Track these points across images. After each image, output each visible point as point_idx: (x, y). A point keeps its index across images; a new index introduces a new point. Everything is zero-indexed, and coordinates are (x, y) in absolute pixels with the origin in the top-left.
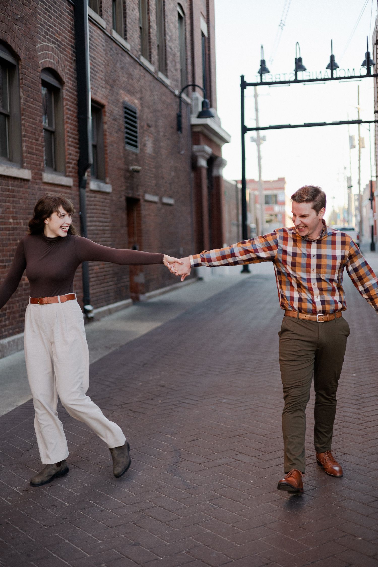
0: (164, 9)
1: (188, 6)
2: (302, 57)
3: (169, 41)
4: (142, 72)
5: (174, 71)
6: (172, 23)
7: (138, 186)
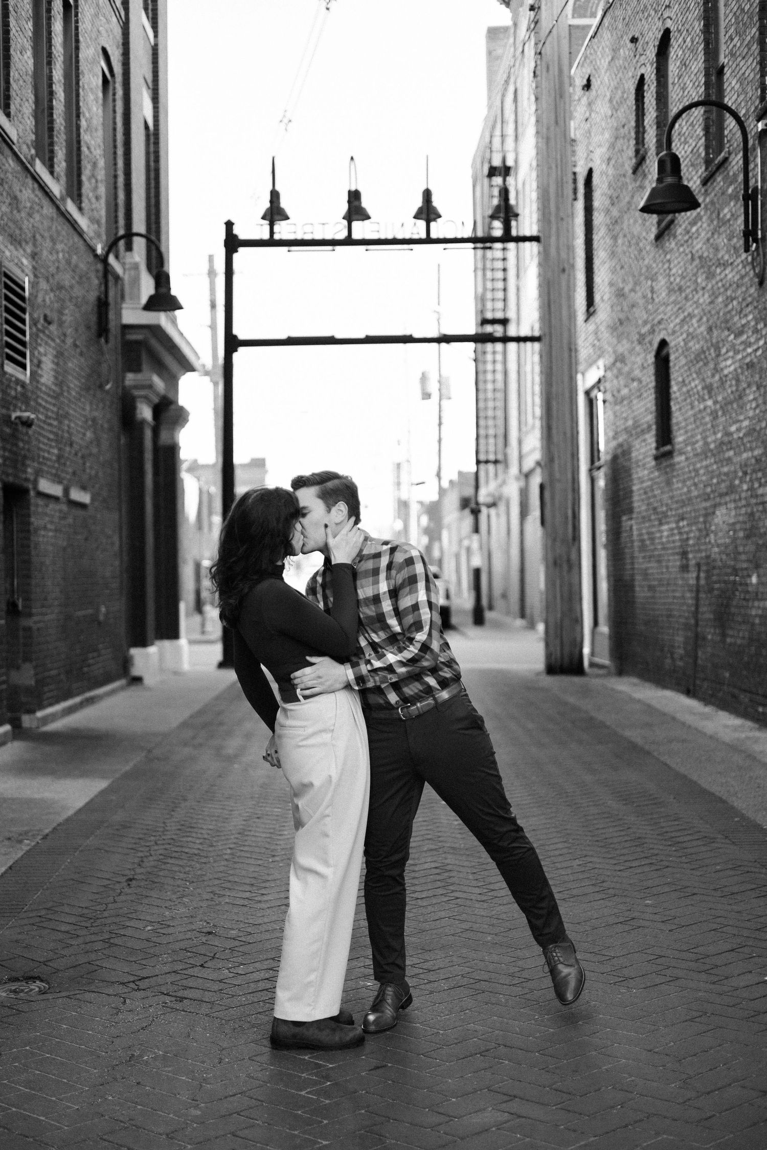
0: (77, 56)
1: (121, 58)
2: (360, 189)
3: (85, 131)
4: (36, 196)
5: (93, 200)
6: (91, 89)
7: (25, 457)
